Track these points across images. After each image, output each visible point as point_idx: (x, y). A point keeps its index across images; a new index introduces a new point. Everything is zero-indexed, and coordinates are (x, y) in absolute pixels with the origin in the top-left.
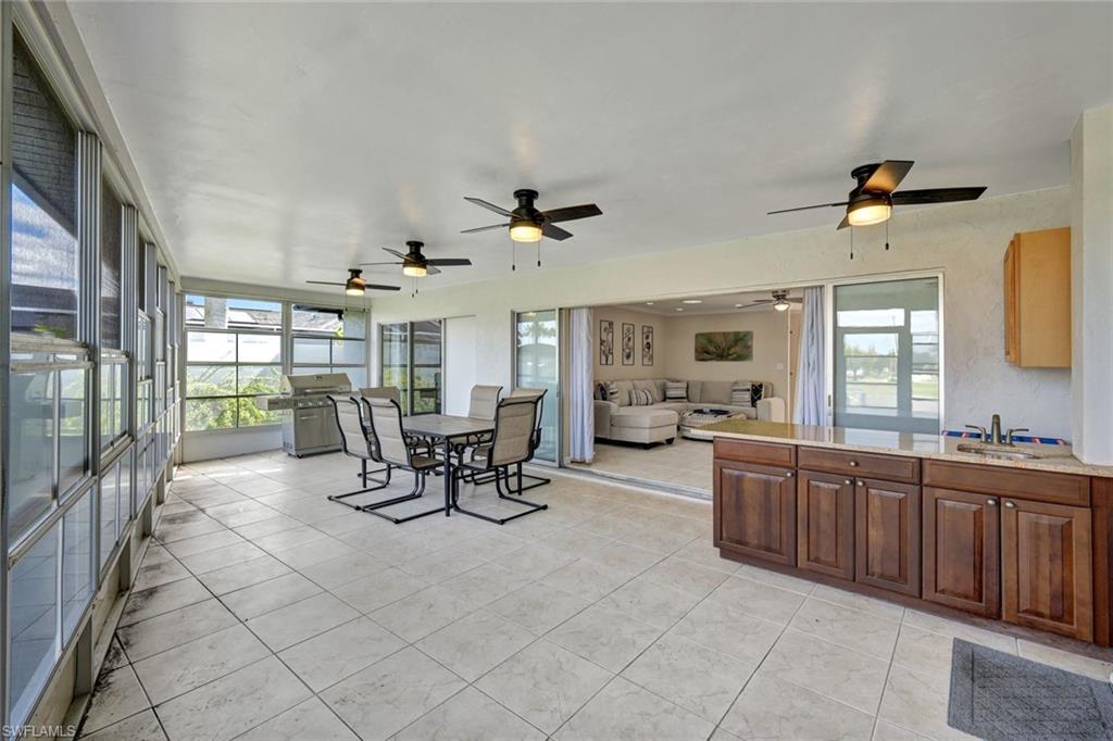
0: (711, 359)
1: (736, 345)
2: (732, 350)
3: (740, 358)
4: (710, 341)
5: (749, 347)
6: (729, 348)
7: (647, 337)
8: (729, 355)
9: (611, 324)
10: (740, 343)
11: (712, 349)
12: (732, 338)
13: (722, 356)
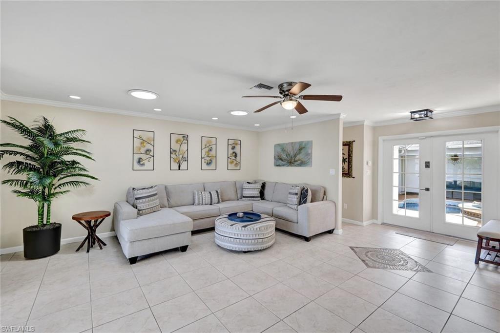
0: (283, 165)
1: (300, 153)
2: (298, 157)
3: (302, 164)
4: (283, 150)
5: (309, 155)
6: (295, 156)
7: (233, 148)
8: (295, 161)
9: (185, 137)
10: (303, 152)
11: (284, 156)
12: (297, 147)
13: (291, 162)
